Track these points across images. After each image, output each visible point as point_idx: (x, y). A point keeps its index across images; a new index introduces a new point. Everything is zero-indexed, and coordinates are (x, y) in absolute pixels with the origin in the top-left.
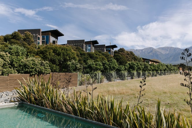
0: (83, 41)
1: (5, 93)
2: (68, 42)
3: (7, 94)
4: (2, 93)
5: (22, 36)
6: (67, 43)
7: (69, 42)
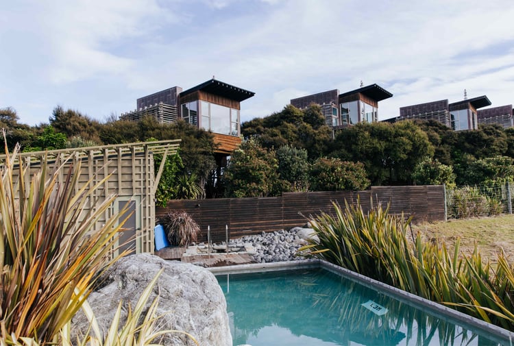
0: (443, 103)
1: (278, 234)
2: (401, 113)
3: (283, 237)
4: (273, 235)
5: (299, 111)
6: (399, 115)
7: (405, 111)
